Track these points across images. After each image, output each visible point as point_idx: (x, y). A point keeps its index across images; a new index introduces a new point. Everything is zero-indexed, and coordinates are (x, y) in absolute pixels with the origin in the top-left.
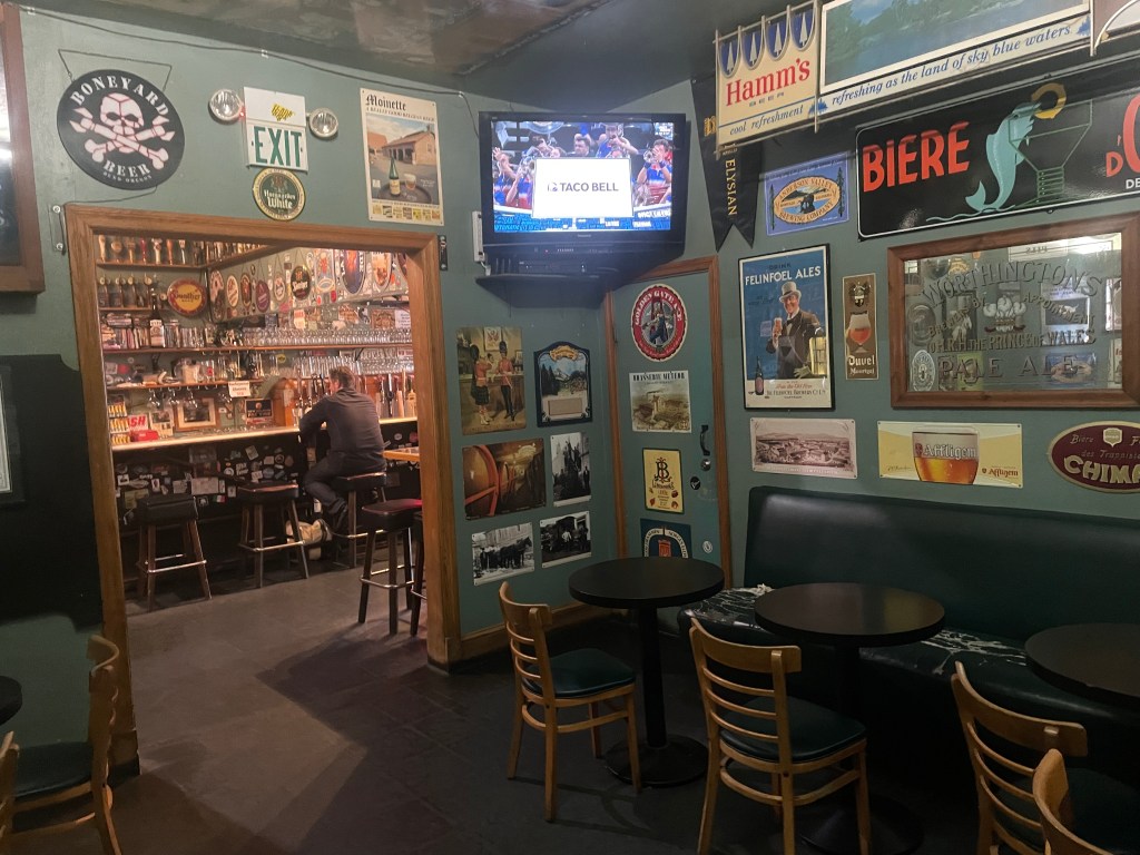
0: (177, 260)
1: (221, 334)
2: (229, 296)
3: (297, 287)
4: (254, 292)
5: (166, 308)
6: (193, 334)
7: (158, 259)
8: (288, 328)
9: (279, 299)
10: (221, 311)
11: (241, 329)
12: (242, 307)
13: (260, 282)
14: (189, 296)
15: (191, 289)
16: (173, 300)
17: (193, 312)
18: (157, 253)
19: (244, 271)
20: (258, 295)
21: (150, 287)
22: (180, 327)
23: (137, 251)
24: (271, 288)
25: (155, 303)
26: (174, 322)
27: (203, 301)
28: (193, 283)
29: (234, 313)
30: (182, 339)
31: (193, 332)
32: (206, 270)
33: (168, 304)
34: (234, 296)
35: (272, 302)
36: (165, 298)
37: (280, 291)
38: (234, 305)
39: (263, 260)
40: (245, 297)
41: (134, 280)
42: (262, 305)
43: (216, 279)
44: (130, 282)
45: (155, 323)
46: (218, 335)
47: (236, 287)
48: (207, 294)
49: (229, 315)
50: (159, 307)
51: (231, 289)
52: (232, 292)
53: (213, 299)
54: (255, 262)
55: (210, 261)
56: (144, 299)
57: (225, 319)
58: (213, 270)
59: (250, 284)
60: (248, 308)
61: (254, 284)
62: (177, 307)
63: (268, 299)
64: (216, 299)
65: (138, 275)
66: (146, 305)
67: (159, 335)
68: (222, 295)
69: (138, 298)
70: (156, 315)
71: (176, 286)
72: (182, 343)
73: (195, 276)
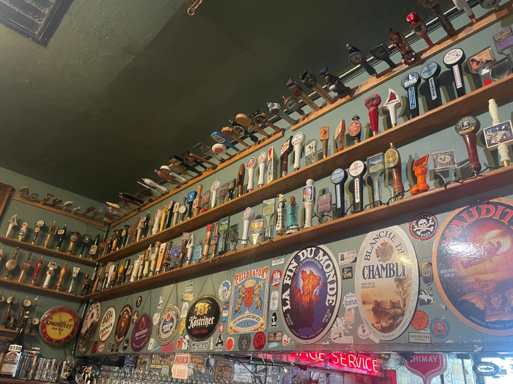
0: (64, 288)
1: (78, 369)
2: (101, 328)
3: (195, 323)
4: (132, 327)
5: (33, 334)
6: (50, 366)
7: (46, 283)
8: (145, 369)
9: (164, 336)
10: (87, 345)
11: (99, 367)
12: (113, 342)
13: (145, 315)
14: (61, 324)
15: (66, 317)
16: (44, 327)
17: (58, 341)
18: (48, 277)
19: (129, 303)
20: (137, 329)
21: (27, 309)
22: (39, 356)
23: (30, 272)
24: (155, 323)
25: (23, 326)
26: (35, 350)
27: (72, 333)
28: (70, 312)
29: (101, 349)
30: (36, 369)
31: (51, 363)
32: (86, 302)
33: (38, 330)
34: (107, 330)
35: (152, 340)
36: (37, 321)
37: (167, 327)
38: (104, 339)
39: (155, 291)
40: (119, 331)
41: (13, 299)
42: (138, 342)
43: (94, 311)
44: (9, 301)
45: (15, 348)
46: (74, 370)
47: (113, 320)
48: (80, 324)
49: (95, 349)
50: (27, 331)
51: (106, 321)
52: (106, 325)
53: (84, 331)
54: (144, 294)
55: (96, 291)
56: (15, 320)
57: (89, 353)
58: (95, 301)
59: (130, 317)
60: (119, 344)
61: (135, 317)
62: (45, 334)
63: (148, 335)
64: (87, 332)
65: (19, 295)
66: (14, 328)
67: (13, 363)
68: (95, 327)
69: (9, 319)
70: (19, 340)
71: (53, 312)
72: (34, 375)
73: (74, 306)
